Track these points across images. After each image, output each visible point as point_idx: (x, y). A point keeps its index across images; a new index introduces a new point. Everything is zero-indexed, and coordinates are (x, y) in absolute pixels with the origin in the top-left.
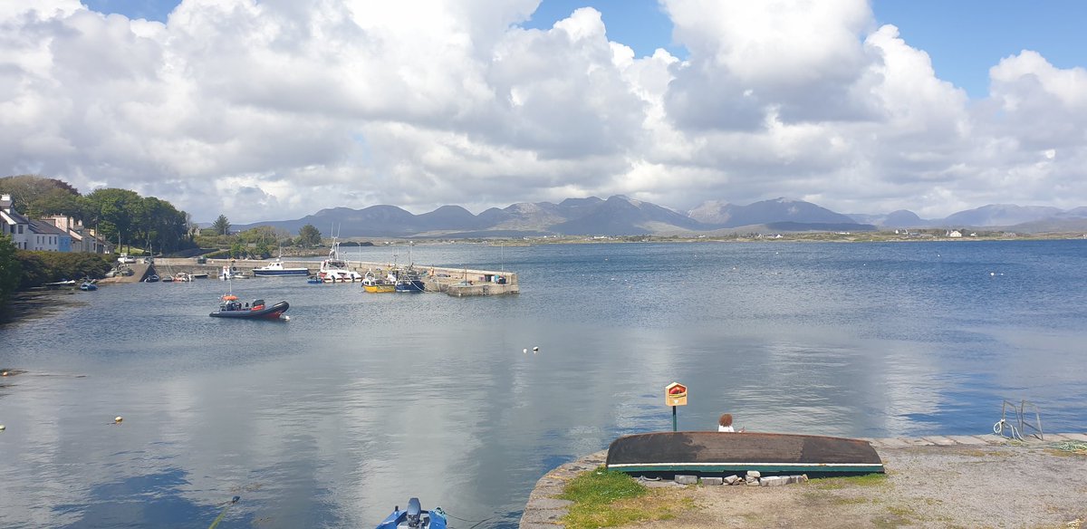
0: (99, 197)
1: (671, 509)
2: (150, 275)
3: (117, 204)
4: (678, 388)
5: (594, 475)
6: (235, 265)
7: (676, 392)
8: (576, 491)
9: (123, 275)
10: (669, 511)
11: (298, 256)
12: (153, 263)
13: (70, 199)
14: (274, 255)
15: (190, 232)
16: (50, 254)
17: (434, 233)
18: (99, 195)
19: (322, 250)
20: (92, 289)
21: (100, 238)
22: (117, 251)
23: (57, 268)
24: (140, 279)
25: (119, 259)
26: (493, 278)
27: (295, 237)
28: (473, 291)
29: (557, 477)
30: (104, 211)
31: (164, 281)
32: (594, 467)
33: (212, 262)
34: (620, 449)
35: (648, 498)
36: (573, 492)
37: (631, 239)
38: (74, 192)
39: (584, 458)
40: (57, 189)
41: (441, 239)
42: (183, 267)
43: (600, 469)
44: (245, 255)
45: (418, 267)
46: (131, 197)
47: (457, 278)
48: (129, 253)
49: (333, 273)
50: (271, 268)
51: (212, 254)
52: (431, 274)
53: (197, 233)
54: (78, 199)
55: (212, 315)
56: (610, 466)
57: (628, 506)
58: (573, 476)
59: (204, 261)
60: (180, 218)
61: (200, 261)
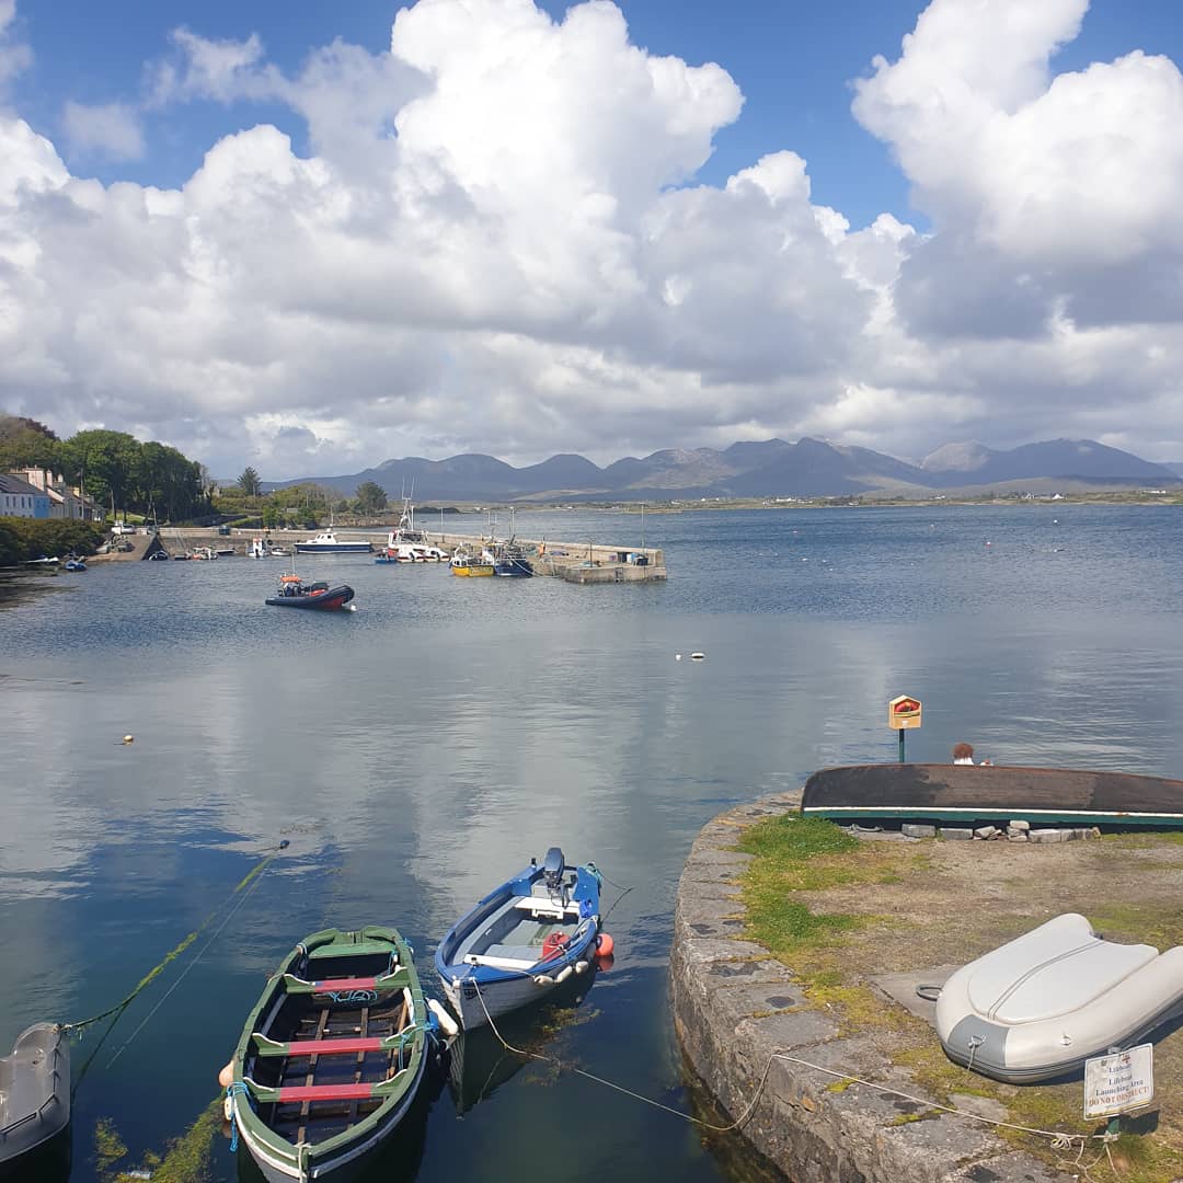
0: (83, 443)
1: (897, 869)
2: (156, 550)
3: (107, 452)
4: (908, 704)
5: (783, 821)
6: (271, 537)
7: (905, 709)
8: (759, 841)
9: (120, 550)
10: (894, 872)
11: (357, 526)
12: (158, 533)
13: (45, 445)
14: (323, 524)
15: (207, 490)
16: (23, 521)
17: (542, 496)
18: (84, 439)
19: (389, 518)
20: (79, 569)
21: (88, 500)
22: (110, 518)
23: (32, 541)
24: (142, 555)
25: (113, 529)
26: (629, 557)
27: (352, 499)
28: (601, 575)
29: (730, 823)
30: (91, 461)
31: (177, 559)
32: (783, 811)
33: (238, 533)
34: (821, 787)
35: (861, 854)
36: (754, 842)
37: (832, 502)
38: (50, 435)
39: (767, 799)
40: (28, 432)
41: (553, 503)
42: (200, 539)
43: (792, 814)
44: (283, 524)
45: (522, 542)
46: (126, 442)
47: (579, 554)
48: (126, 520)
49: (406, 550)
50: (320, 542)
51: (238, 522)
52: (541, 551)
53: (216, 493)
54: (56, 445)
55: (268, 602)
56: (806, 809)
57: (833, 863)
58: (753, 822)
59: (227, 532)
60: (193, 471)
61: (222, 532)
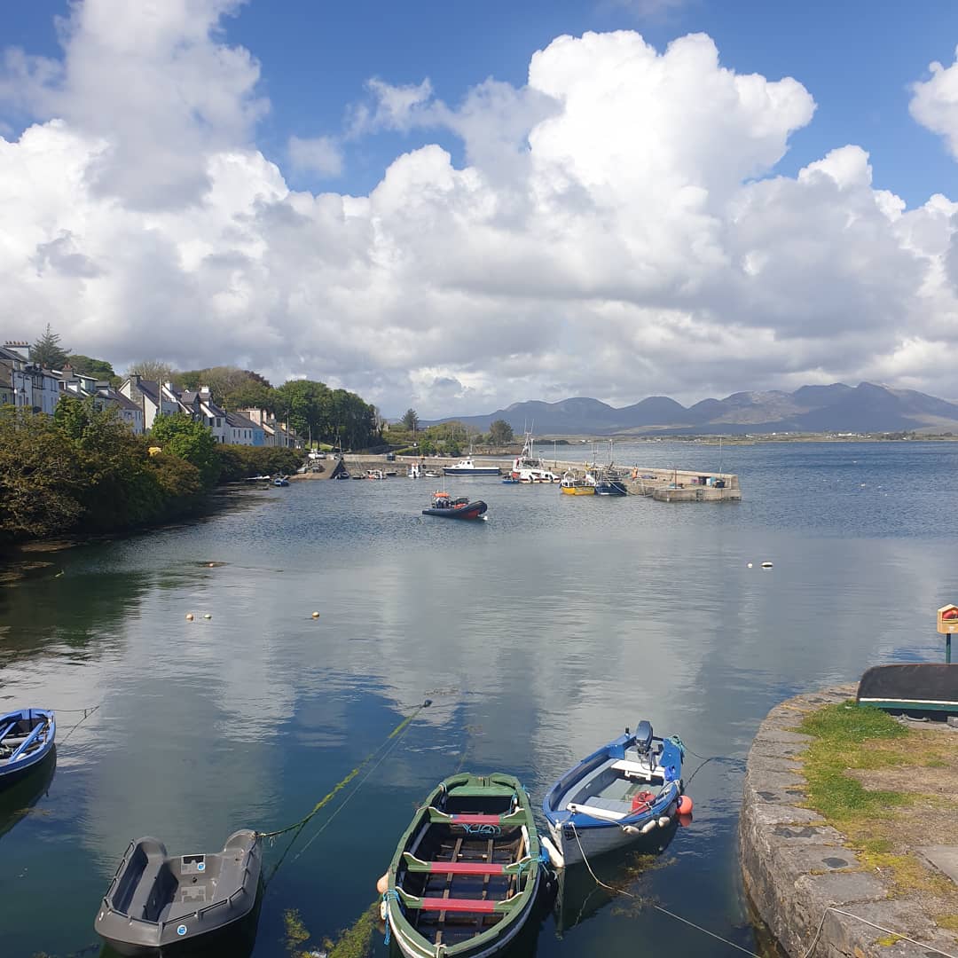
0: (289, 389)
1: (943, 755)
2: (340, 472)
3: (307, 397)
4: (955, 612)
5: (841, 709)
6: (425, 463)
7: (952, 617)
8: (819, 725)
9: (314, 471)
10: (940, 757)
11: (489, 455)
12: (343, 459)
13: (262, 391)
14: (463, 453)
15: (379, 427)
16: (245, 448)
17: (637, 430)
18: (291, 387)
19: (514, 449)
20: (285, 485)
21: (292, 433)
22: (307, 447)
23: (252, 463)
24: (330, 475)
25: (310, 455)
26: (708, 480)
27: (486, 434)
28: (684, 496)
29: (793, 709)
30: (295, 404)
31: (355, 478)
32: (841, 701)
33: (401, 459)
34: (874, 681)
35: (911, 740)
36: (815, 726)
37: (888, 437)
38: (266, 384)
39: (828, 690)
40: (250, 381)
41: (645, 436)
42: (373, 464)
43: (848, 703)
44: (434, 453)
45: (618, 467)
46: (320, 389)
47: (665, 479)
48: (319, 449)
49: (526, 473)
50: (461, 467)
51: (401, 451)
52: (634, 475)
53: (386, 429)
54: (270, 391)
55: (424, 513)
56: (862, 699)
57: (885, 747)
58: (815, 709)
59: (393, 458)
60: (369, 412)
61: (389, 458)
